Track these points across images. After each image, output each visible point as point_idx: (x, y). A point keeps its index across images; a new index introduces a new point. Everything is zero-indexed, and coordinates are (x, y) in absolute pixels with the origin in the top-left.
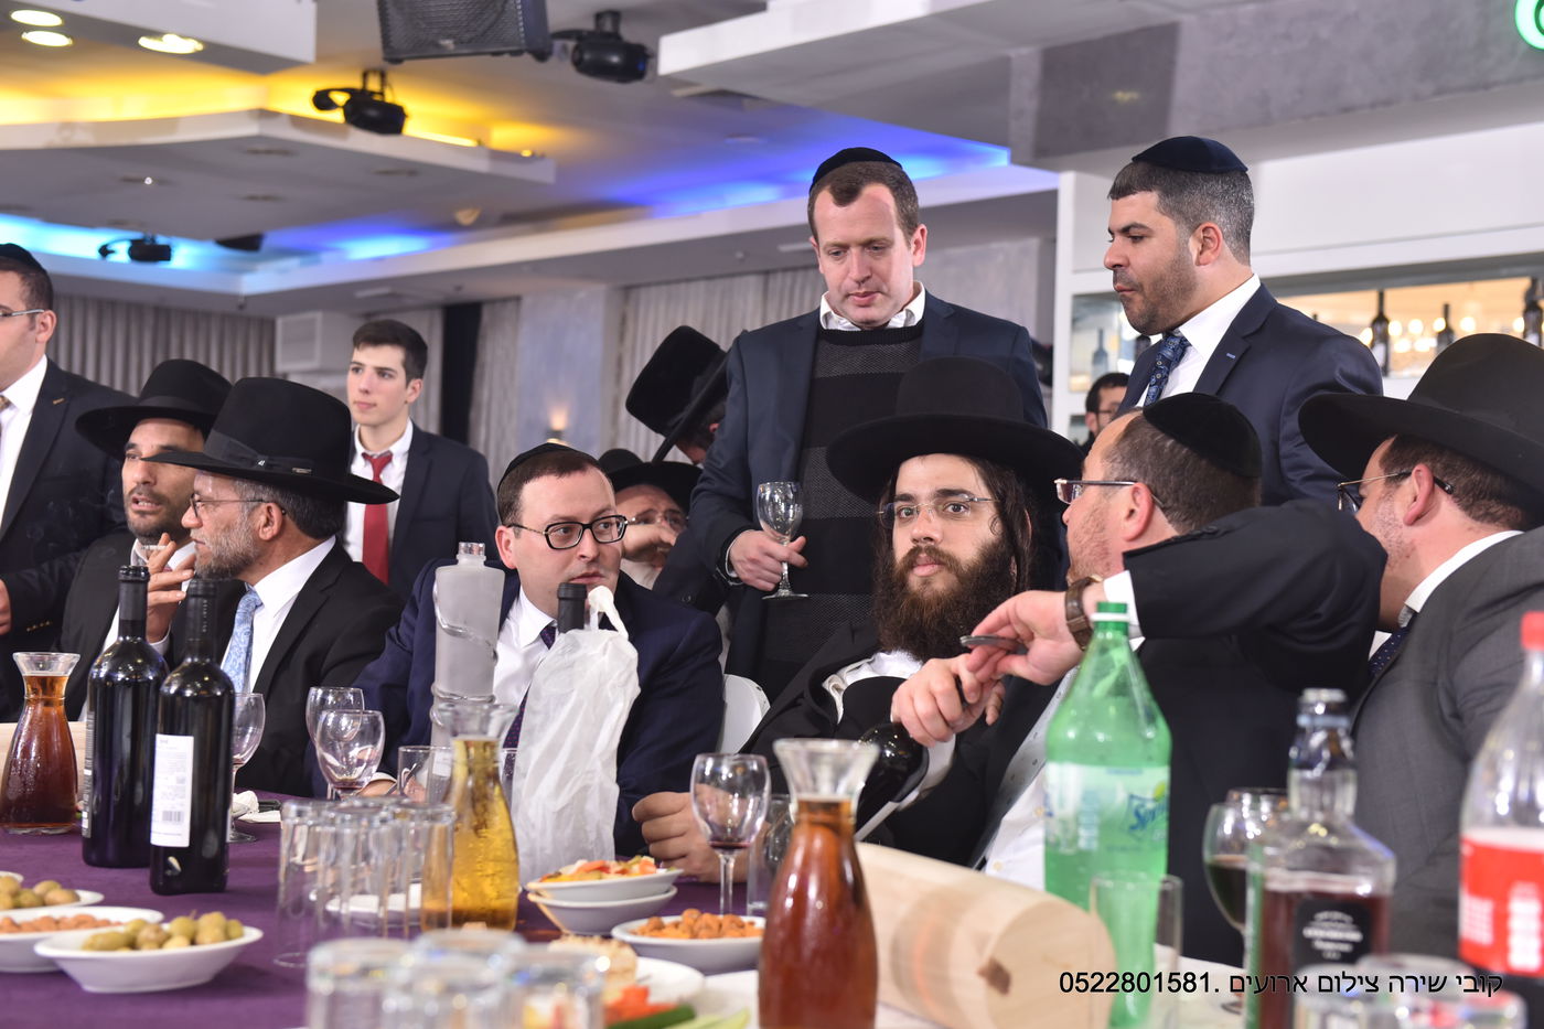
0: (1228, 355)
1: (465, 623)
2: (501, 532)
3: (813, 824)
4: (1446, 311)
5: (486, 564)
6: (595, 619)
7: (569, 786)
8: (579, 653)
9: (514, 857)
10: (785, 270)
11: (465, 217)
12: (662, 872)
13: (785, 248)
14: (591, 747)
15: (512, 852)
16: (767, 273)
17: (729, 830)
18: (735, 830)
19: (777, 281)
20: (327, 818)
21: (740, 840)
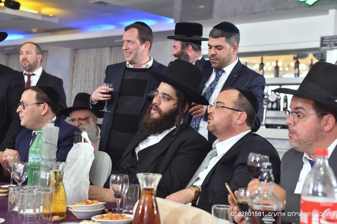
1: (49, 140)
3: (146, 193)
4: (277, 62)
5: (55, 125)
6: (83, 140)
7: (77, 181)
8: (80, 148)
9: (66, 200)
10: (116, 46)
11: (34, 30)
12: (101, 203)
13: (117, 41)
14: (83, 172)
15: (65, 199)
16: (111, 47)
17: (119, 193)
18: (121, 193)
19: (114, 49)
20: (21, 191)
21: (122, 195)
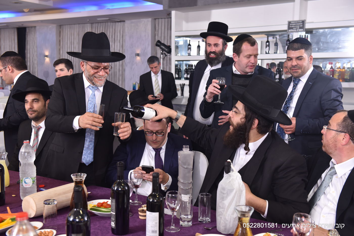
11: (26, 10)
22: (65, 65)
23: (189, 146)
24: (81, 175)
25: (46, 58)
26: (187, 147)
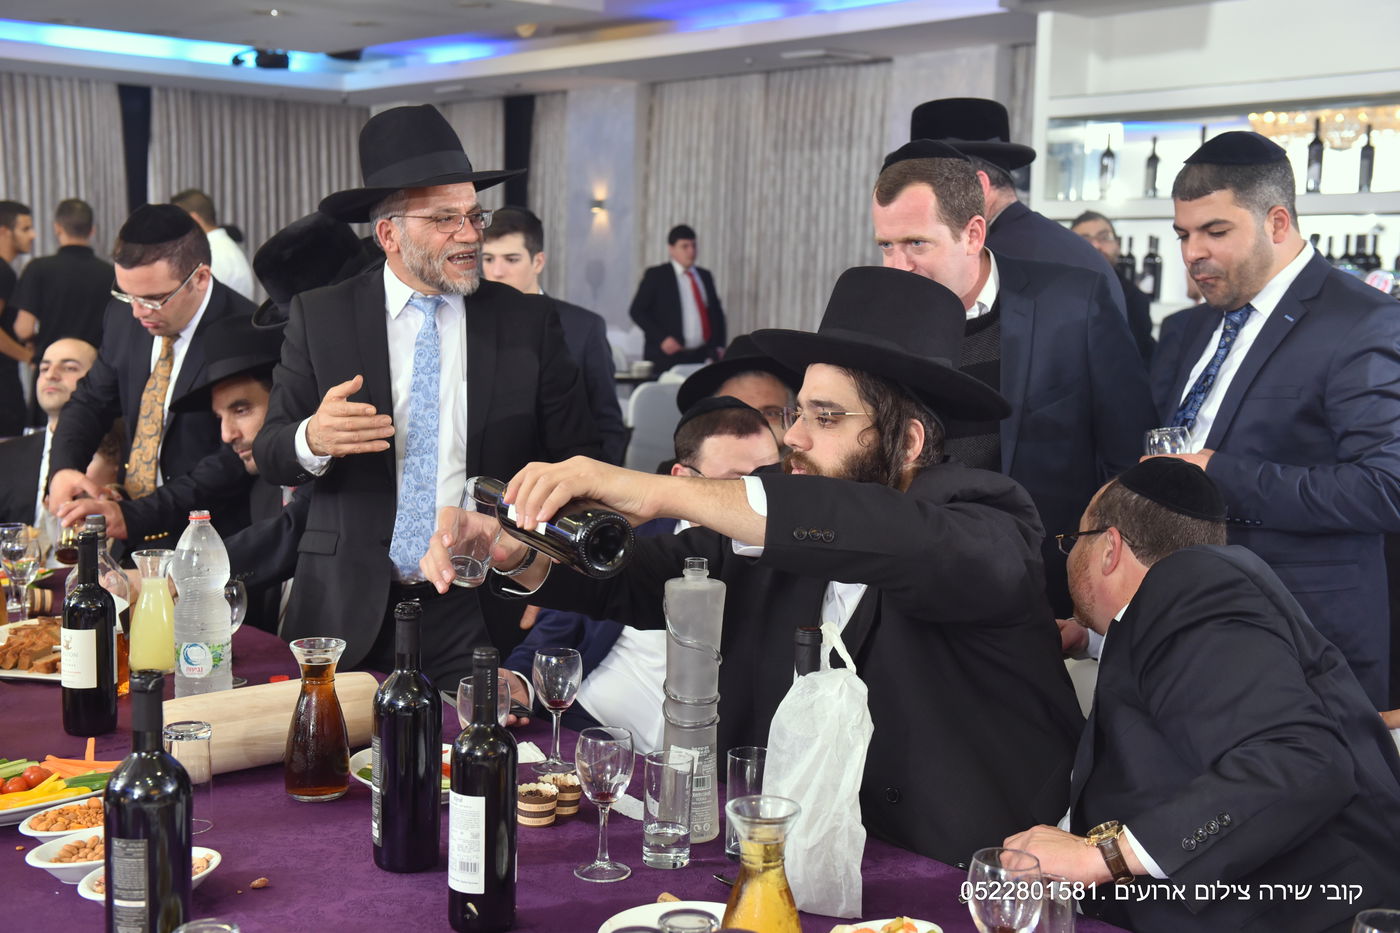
0: (1286, 316)
2: (676, 469)
7: (818, 823)
11: (524, 31)
14: (836, 788)
16: (768, 72)
22: (527, 239)
23: (706, 560)
24: (326, 645)
25: (596, 210)
26: (701, 565)
